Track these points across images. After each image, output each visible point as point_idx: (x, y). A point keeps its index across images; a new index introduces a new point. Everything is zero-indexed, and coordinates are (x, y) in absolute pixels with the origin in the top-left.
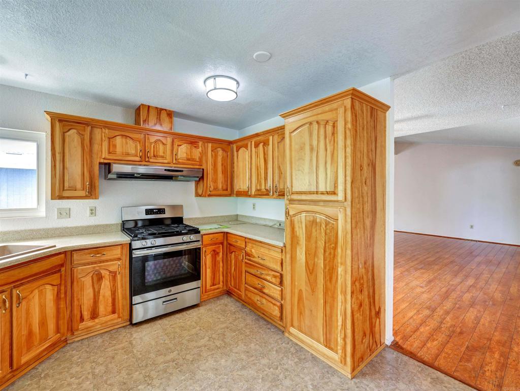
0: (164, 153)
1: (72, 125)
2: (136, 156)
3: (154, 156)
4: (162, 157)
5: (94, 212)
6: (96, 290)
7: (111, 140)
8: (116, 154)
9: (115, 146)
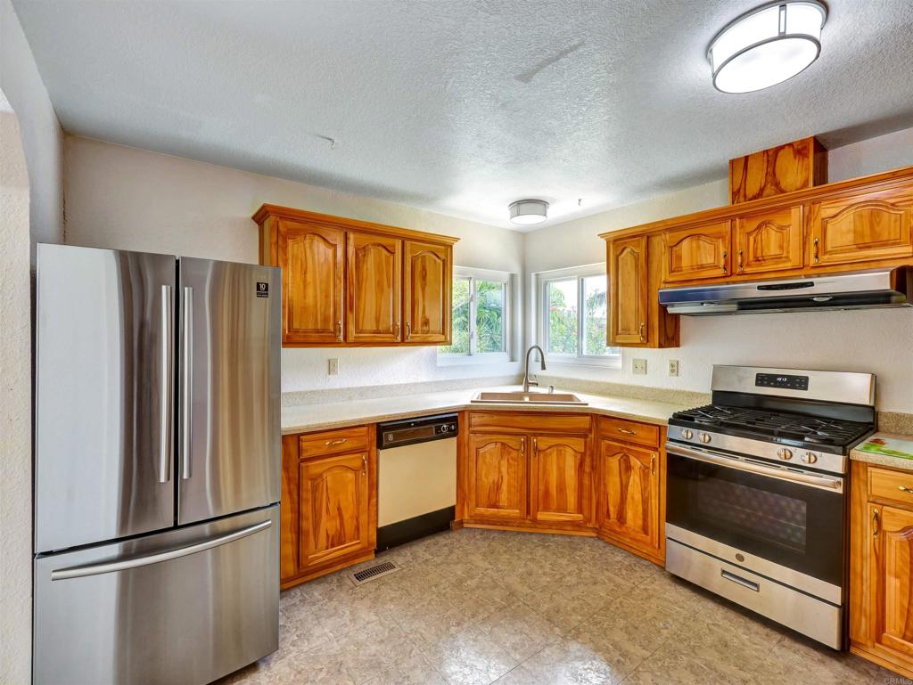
0: (781, 247)
1: (625, 243)
2: (717, 267)
3: (757, 260)
4: (777, 258)
5: (675, 368)
6: (624, 483)
7: (675, 249)
8: (681, 271)
9: (679, 258)
